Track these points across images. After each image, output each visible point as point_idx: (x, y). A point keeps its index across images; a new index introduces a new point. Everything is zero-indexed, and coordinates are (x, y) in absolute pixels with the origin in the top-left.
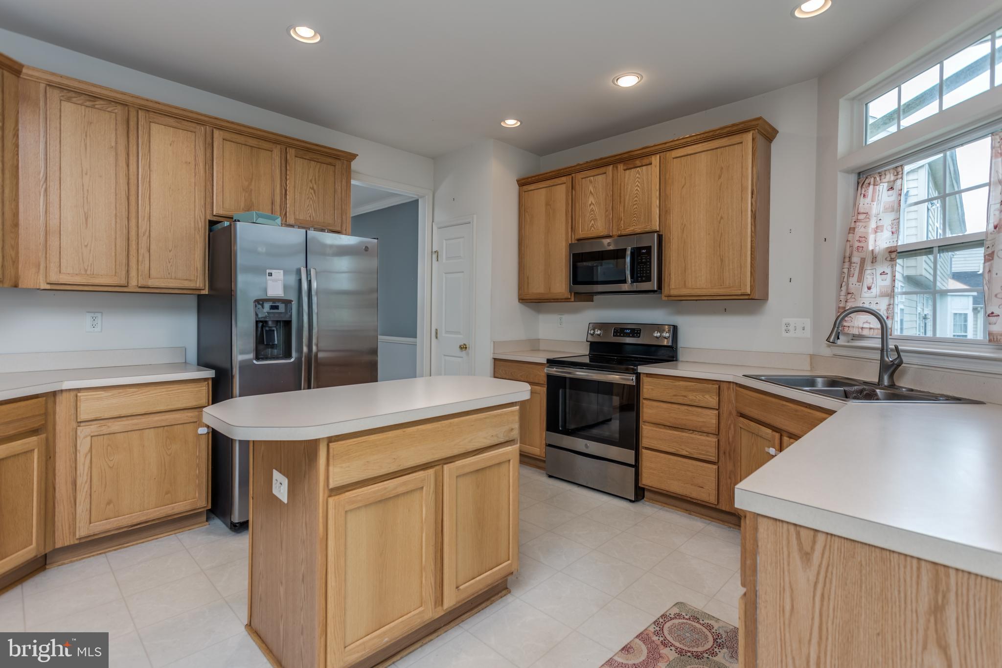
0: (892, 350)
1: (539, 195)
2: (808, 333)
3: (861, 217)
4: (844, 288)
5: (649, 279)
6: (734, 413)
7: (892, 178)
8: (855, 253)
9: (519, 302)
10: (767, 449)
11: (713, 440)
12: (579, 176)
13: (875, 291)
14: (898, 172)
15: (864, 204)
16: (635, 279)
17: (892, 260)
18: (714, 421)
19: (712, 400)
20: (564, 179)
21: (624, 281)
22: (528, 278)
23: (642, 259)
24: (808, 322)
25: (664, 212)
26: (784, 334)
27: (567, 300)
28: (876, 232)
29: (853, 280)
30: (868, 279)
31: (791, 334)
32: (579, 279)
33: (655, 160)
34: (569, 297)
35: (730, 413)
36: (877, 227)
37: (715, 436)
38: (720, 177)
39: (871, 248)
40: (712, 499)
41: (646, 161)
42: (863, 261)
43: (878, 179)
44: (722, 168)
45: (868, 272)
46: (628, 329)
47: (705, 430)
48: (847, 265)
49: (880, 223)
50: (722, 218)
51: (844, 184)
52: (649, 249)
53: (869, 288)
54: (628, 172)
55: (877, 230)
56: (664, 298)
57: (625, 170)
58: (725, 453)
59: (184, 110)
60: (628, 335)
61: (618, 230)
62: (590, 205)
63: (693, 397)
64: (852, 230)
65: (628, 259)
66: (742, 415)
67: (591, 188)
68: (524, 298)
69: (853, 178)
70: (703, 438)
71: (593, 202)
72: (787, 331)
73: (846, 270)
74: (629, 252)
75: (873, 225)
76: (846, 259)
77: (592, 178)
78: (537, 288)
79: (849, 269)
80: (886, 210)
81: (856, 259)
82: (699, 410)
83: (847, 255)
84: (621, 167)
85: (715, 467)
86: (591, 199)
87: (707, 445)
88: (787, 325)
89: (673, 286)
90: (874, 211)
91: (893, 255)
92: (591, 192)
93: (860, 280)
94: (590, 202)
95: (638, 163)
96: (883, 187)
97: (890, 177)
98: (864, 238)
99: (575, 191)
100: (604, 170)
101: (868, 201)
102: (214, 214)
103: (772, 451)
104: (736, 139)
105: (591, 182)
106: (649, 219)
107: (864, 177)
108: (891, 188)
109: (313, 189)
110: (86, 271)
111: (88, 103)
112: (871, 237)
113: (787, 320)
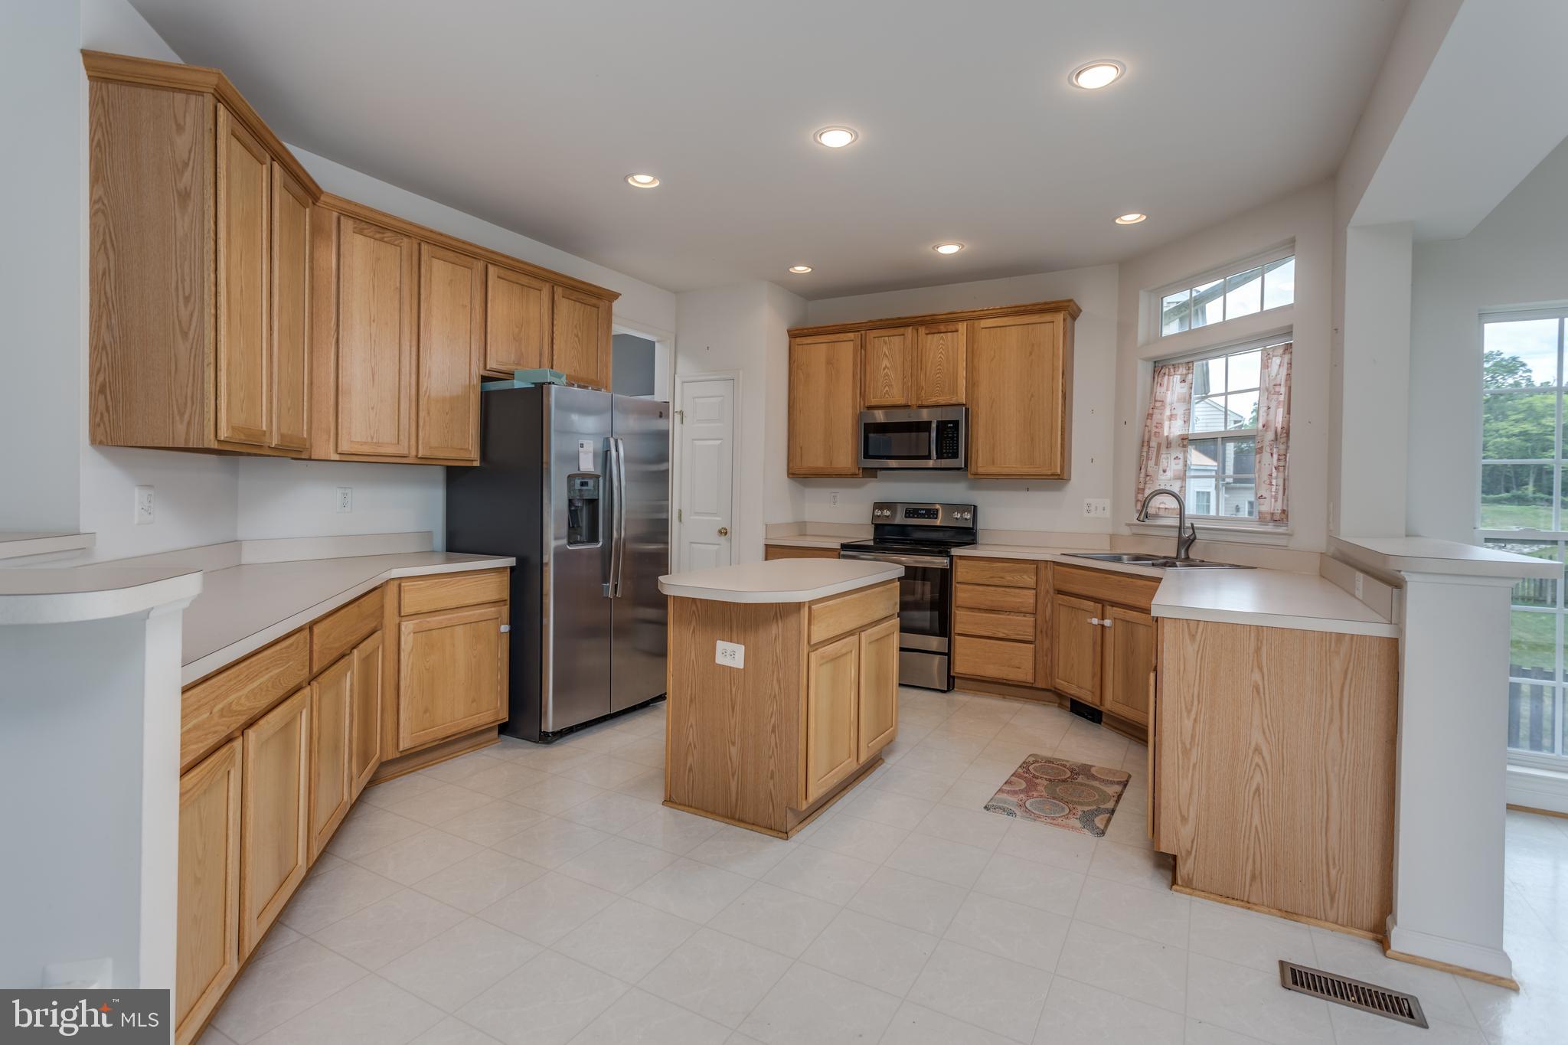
0: (1188, 528)
1: (817, 351)
2: (1108, 513)
3: (1158, 404)
4: (1143, 471)
5: (955, 455)
6: (1051, 591)
7: (1185, 372)
8: (1153, 438)
9: (788, 477)
10: (1089, 620)
11: (1030, 619)
12: (871, 336)
13: (1169, 474)
14: (1189, 366)
15: (1160, 391)
16: (940, 456)
17: (1184, 446)
18: (1032, 601)
19: (1029, 580)
20: (851, 335)
21: (928, 457)
22: (801, 448)
23: (948, 434)
24: (1108, 503)
25: (972, 384)
26: (1086, 514)
27: (854, 475)
28: (1170, 420)
29: (1151, 463)
30: (1163, 463)
31: (1092, 514)
32: (871, 453)
33: (962, 327)
34: (857, 472)
35: (1048, 592)
36: (1171, 415)
37: (1032, 616)
38: (1031, 354)
39: (1166, 434)
40: (1030, 678)
41: (951, 327)
42: (1159, 445)
43: (1172, 370)
44: (1033, 345)
45: (1163, 456)
46: (923, 509)
47: (1023, 610)
48: (1145, 449)
49: (1174, 412)
50: (1032, 396)
51: (1143, 371)
52: (956, 423)
53: (1164, 471)
54: (929, 336)
55: (1171, 417)
56: (970, 476)
57: (927, 334)
58: (1041, 632)
59: (464, 242)
60: (922, 516)
61: (918, 399)
62: (884, 369)
63: (1009, 578)
64: (1150, 416)
65: (934, 434)
66: (1060, 592)
67: (885, 349)
68: (797, 472)
69: (1150, 366)
70: (1021, 618)
71: (888, 365)
72: (1088, 511)
73: (1145, 454)
74: (934, 425)
75: (1168, 413)
76: (1145, 443)
77: (887, 338)
78: (815, 459)
79: (1148, 452)
80: (1179, 400)
81: (1153, 444)
82: (1017, 591)
83: (1146, 439)
84: (922, 330)
85: (1032, 646)
86: (885, 362)
87: (1024, 625)
88: (1089, 505)
89: (980, 464)
90: (1169, 399)
91: (1185, 442)
92: (885, 354)
93: (1157, 464)
94: (884, 366)
95: (942, 328)
96: (1177, 378)
97: (1182, 370)
98: (1160, 425)
99: (865, 350)
100: (901, 330)
101: (1164, 389)
102: (488, 368)
103: (1095, 621)
104: (1048, 317)
105: (886, 343)
106: (954, 390)
107: (1160, 367)
108: (1184, 381)
109: (577, 336)
110: (372, 438)
111: (378, 236)
112: (1166, 424)
113: (1088, 501)
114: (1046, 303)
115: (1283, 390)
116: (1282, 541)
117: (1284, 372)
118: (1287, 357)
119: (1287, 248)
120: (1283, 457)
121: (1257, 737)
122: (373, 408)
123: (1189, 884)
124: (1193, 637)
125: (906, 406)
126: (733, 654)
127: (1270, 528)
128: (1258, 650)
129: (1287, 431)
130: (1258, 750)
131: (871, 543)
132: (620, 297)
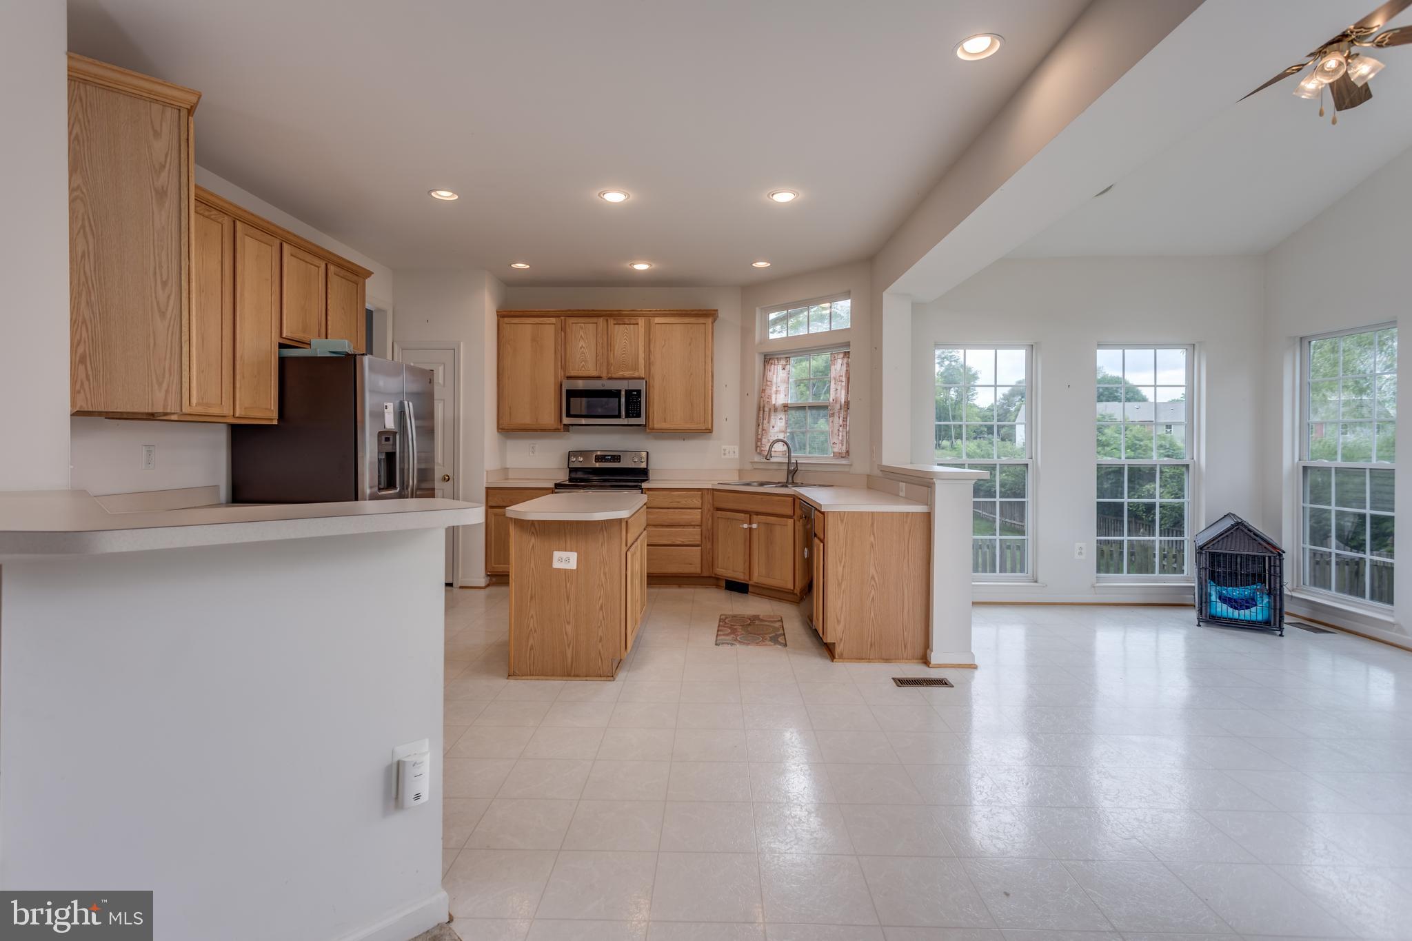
0: (793, 463)
1: (524, 330)
2: (737, 456)
3: (769, 383)
4: (760, 427)
5: (639, 415)
6: (712, 509)
7: (784, 363)
8: (766, 405)
9: (498, 431)
10: (741, 526)
11: (698, 530)
12: (571, 320)
13: (776, 429)
14: (787, 359)
15: (769, 375)
16: (627, 416)
17: (785, 411)
18: (699, 517)
19: (697, 502)
20: (553, 320)
21: (619, 416)
22: (510, 408)
23: (633, 399)
24: (737, 449)
25: (649, 364)
26: (723, 457)
27: (556, 430)
28: (776, 394)
29: (766, 422)
30: (773, 422)
31: (727, 456)
32: (572, 413)
33: (641, 321)
34: (559, 427)
35: (709, 510)
36: (777, 391)
37: (698, 527)
38: (690, 344)
39: (773, 402)
40: (698, 570)
41: (633, 321)
42: (770, 410)
43: (776, 361)
44: (691, 339)
45: (772, 417)
46: (609, 456)
47: (693, 523)
48: (761, 412)
49: (779, 389)
50: (691, 374)
51: (758, 361)
52: (639, 392)
53: (773, 427)
54: (616, 326)
55: (777, 392)
56: (648, 430)
57: (615, 324)
58: (705, 538)
60: (609, 461)
61: (608, 373)
62: (581, 348)
63: (683, 502)
64: (764, 391)
65: (623, 400)
66: (718, 509)
67: (581, 333)
68: (506, 428)
69: (762, 357)
70: (691, 529)
71: (584, 346)
72: (725, 454)
73: (761, 415)
74: (623, 393)
75: (774, 389)
76: (761, 408)
77: (582, 325)
78: (524, 417)
79: (763, 414)
80: (781, 382)
81: (766, 409)
82: (689, 510)
83: (762, 406)
84: (611, 321)
85: (700, 548)
86: (582, 343)
87: (693, 534)
88: (725, 450)
89: (655, 422)
90: (775, 380)
91: (786, 408)
92: (581, 337)
93: (769, 422)
94: (581, 345)
95: (626, 320)
96: (780, 367)
97: (783, 362)
98: (770, 397)
99: (565, 333)
100: (595, 320)
101: (771, 373)
102: (284, 336)
103: (746, 526)
104: (701, 320)
105: (582, 328)
106: (636, 368)
107: (768, 359)
108: (784, 369)
109: (343, 308)
110: (202, 399)
111: (207, 213)
112: (774, 396)
113: (724, 447)
114: (700, 310)
115: (844, 379)
116: (847, 470)
117: (844, 368)
118: (845, 360)
119: (846, 295)
120: (845, 419)
121: (872, 571)
122: (203, 372)
123: (841, 657)
124: (842, 521)
125: (599, 378)
126: (568, 560)
127: (844, 462)
128: (872, 525)
129: (847, 403)
130: (873, 578)
131: (567, 483)
132: (373, 275)
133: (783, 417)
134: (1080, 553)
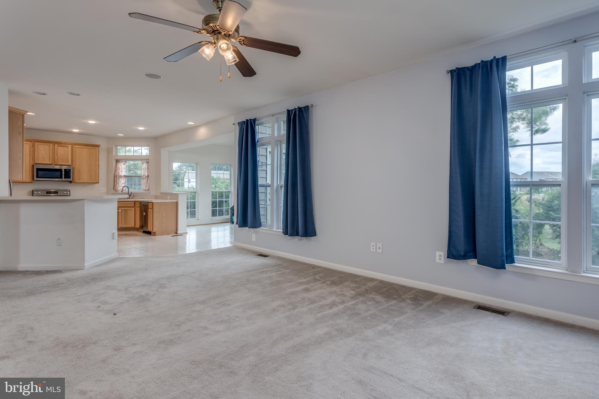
0: (130, 193)
2: (106, 191)
3: (118, 168)
4: (116, 182)
5: (70, 178)
12: (36, 144)
13: (121, 183)
14: (126, 162)
16: (65, 178)
20: (29, 142)
21: (61, 178)
23: (67, 172)
24: (105, 189)
25: (73, 160)
26: (100, 191)
27: (30, 182)
29: (117, 180)
30: (120, 180)
32: (39, 176)
33: (69, 146)
34: (32, 181)
38: (90, 155)
39: (120, 174)
41: (66, 145)
43: (121, 162)
44: (90, 153)
46: (52, 191)
49: (122, 170)
50: (90, 165)
51: (113, 161)
52: (70, 170)
55: (121, 172)
56: (73, 183)
57: (58, 146)
60: (52, 193)
61: (54, 163)
62: (42, 154)
64: (116, 171)
65: (63, 172)
69: (115, 160)
71: (44, 153)
73: (116, 178)
74: (63, 170)
75: (120, 170)
76: (115, 176)
80: (123, 168)
81: (118, 176)
84: (56, 145)
89: (76, 180)
90: (120, 168)
91: (125, 177)
92: (42, 149)
93: (119, 180)
94: (42, 153)
95: (63, 145)
96: (123, 164)
97: (124, 162)
98: (119, 173)
99: (34, 147)
100: (49, 144)
101: (119, 166)
104: (95, 148)
105: (42, 146)
106: (68, 162)
107: (117, 161)
108: (124, 165)
112: (120, 173)
113: (100, 188)
115: (147, 169)
116: (148, 194)
117: (147, 166)
118: (147, 164)
119: (147, 145)
120: (147, 180)
121: (165, 215)
123: (157, 235)
124: (157, 204)
125: (51, 164)
127: (147, 192)
128: (164, 205)
129: (148, 176)
133: (124, 179)
134: (208, 212)
